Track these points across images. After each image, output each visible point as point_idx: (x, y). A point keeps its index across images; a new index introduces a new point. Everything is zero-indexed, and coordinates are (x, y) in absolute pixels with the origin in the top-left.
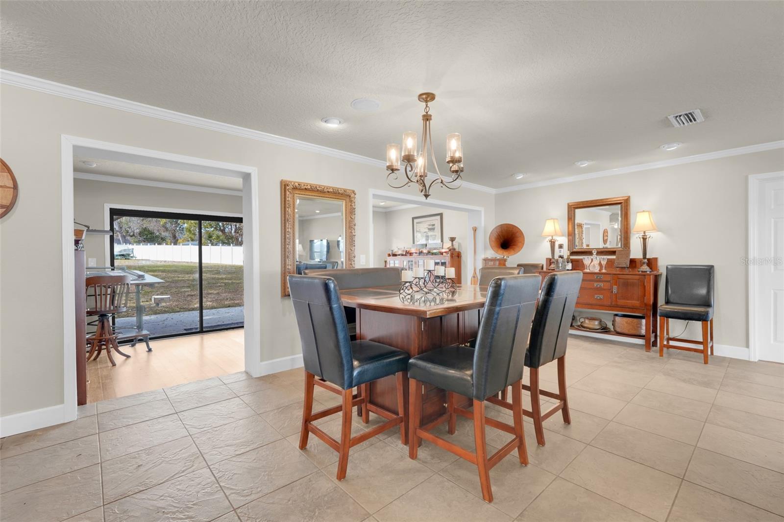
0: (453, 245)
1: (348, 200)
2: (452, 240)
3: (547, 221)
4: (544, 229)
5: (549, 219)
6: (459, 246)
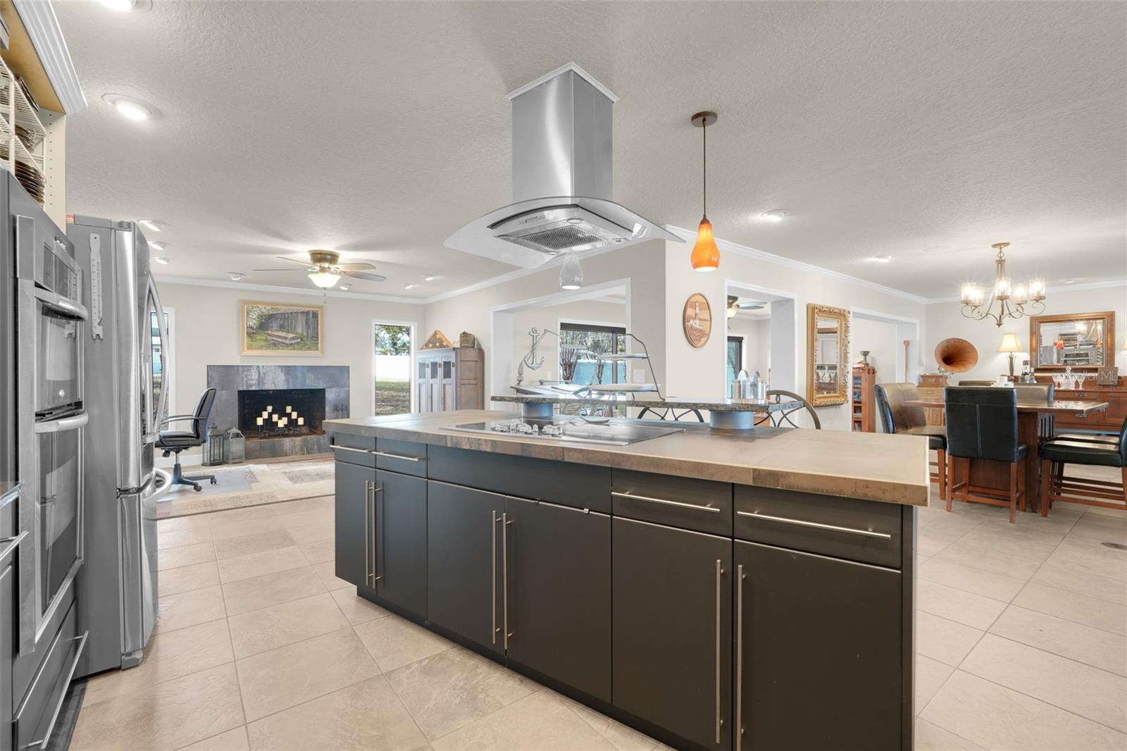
0: (866, 360)
1: (843, 318)
2: (865, 354)
3: (1006, 336)
4: (1001, 344)
5: (1007, 334)
6: (872, 361)
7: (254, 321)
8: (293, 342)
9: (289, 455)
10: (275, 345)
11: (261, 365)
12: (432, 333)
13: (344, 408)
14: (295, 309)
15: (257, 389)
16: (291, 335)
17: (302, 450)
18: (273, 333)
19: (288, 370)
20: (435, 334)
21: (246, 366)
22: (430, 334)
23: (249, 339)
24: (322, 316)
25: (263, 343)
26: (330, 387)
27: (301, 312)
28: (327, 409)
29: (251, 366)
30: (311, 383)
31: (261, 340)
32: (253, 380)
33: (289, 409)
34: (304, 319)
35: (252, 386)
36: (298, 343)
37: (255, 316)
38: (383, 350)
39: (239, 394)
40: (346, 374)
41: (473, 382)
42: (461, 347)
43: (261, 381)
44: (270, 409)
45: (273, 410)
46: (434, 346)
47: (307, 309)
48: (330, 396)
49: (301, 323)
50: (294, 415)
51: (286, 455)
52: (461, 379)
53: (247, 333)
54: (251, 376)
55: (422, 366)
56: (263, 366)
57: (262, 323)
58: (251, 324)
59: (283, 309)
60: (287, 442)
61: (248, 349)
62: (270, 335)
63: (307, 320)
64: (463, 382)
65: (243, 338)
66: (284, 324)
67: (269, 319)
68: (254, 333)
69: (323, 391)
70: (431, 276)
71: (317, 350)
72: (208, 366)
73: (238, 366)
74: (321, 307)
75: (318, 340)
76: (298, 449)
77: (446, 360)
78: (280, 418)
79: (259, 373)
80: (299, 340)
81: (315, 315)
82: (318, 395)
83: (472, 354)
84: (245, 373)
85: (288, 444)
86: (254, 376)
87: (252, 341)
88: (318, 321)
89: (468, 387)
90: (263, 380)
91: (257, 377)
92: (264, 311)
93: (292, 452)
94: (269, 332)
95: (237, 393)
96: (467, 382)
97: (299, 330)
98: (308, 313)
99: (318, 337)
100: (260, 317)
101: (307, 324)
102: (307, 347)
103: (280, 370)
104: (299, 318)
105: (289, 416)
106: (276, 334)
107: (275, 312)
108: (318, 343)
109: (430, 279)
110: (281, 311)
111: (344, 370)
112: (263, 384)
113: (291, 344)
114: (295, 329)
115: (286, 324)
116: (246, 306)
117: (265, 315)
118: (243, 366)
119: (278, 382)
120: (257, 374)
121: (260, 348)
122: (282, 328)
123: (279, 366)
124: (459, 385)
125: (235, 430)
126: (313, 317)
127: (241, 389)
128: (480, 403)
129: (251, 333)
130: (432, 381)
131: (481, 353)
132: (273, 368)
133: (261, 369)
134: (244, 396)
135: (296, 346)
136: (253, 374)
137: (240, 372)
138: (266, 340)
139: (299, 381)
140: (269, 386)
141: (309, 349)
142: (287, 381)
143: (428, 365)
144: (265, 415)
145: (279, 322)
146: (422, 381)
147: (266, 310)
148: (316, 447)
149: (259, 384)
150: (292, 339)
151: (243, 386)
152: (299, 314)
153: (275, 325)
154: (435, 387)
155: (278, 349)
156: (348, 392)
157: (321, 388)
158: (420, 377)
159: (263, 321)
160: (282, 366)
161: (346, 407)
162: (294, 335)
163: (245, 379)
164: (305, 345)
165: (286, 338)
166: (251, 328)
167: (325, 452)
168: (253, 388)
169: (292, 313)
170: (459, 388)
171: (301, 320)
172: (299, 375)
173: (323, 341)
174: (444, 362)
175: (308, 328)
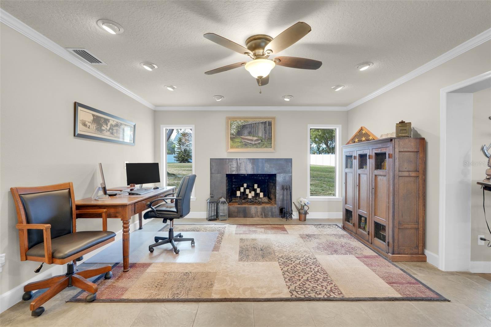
7: (235, 130)
8: (256, 142)
9: (254, 217)
10: (246, 145)
11: (238, 158)
12: (359, 128)
13: (288, 188)
14: (258, 121)
15: (236, 173)
16: (255, 138)
17: (262, 214)
18: (245, 137)
19: (254, 161)
20: (362, 129)
21: (230, 159)
22: (355, 131)
23: (232, 142)
24: (274, 124)
25: (239, 144)
26: (279, 173)
27: (261, 123)
28: (277, 188)
29: (233, 159)
30: (268, 170)
31: (238, 142)
32: (234, 168)
33: (256, 186)
34: (263, 126)
35: (233, 171)
36: (259, 143)
37: (235, 127)
38: (313, 152)
39: (226, 177)
40: (290, 164)
41: (413, 174)
42: (398, 137)
43: (238, 168)
44: (245, 185)
45: (247, 186)
46: (360, 141)
47: (265, 120)
48: (280, 179)
49: (261, 130)
50: (258, 190)
51: (252, 217)
52: (399, 171)
53: (230, 138)
54: (233, 165)
55: (349, 158)
56: (240, 159)
57: (239, 131)
58: (233, 132)
59: (250, 121)
60: (253, 208)
61: (231, 148)
62: (243, 139)
63: (265, 127)
64: (401, 174)
65: (228, 141)
66: (251, 131)
67: (243, 128)
68: (234, 138)
69: (274, 176)
70: (367, 63)
71: (271, 147)
72: (210, 159)
73: (226, 159)
74: (274, 118)
75: (271, 141)
76: (259, 214)
77: (379, 151)
78: (250, 192)
79: (237, 163)
80: (260, 141)
81: (270, 124)
82: (272, 177)
83: (410, 145)
84: (230, 163)
85: (253, 210)
86: (235, 165)
87: (233, 143)
88: (271, 128)
89: (408, 179)
90: (239, 168)
91: (236, 166)
92: (240, 123)
93: (256, 216)
94: (243, 137)
95: (225, 176)
96: (406, 174)
97: (260, 135)
98: (265, 123)
99: (271, 139)
100: (238, 127)
101: (265, 130)
102: (264, 146)
103: (249, 161)
104: (260, 126)
105: (255, 190)
106: (246, 138)
107: (246, 124)
108: (271, 143)
109: (365, 68)
110: (250, 123)
111: (289, 161)
112: (240, 170)
113: (255, 144)
114: (258, 134)
115: (252, 131)
116: (230, 120)
117: (240, 126)
118: (229, 159)
119: (247, 170)
120: (236, 164)
121: (237, 147)
122: (250, 133)
123: (249, 159)
124: (397, 177)
125: (223, 199)
126: (268, 126)
127: (228, 173)
128: (421, 198)
129: (232, 138)
130: (360, 171)
131: (422, 143)
132: (245, 160)
133: (238, 161)
134: (230, 177)
135: (258, 145)
136: (234, 163)
137: (227, 163)
138: (241, 142)
139: (260, 169)
140: (243, 172)
141: (266, 147)
142: (253, 168)
143: (355, 158)
144: (242, 189)
145: (249, 130)
146: (348, 170)
147: (241, 123)
148: (270, 213)
149: (237, 170)
150: (256, 140)
151: (229, 171)
152: (260, 124)
153: (246, 132)
154: (364, 178)
155: (248, 148)
156: (291, 177)
157: (274, 173)
158: (347, 167)
159: (239, 130)
160: (250, 159)
161: (290, 187)
162: (257, 138)
163: (230, 167)
164: (264, 144)
165: (252, 140)
166: (233, 134)
167: (275, 217)
168: (234, 173)
169: (256, 123)
170: (396, 181)
171: (261, 127)
172: (260, 165)
173: (274, 141)
174: (376, 154)
175: (266, 133)
